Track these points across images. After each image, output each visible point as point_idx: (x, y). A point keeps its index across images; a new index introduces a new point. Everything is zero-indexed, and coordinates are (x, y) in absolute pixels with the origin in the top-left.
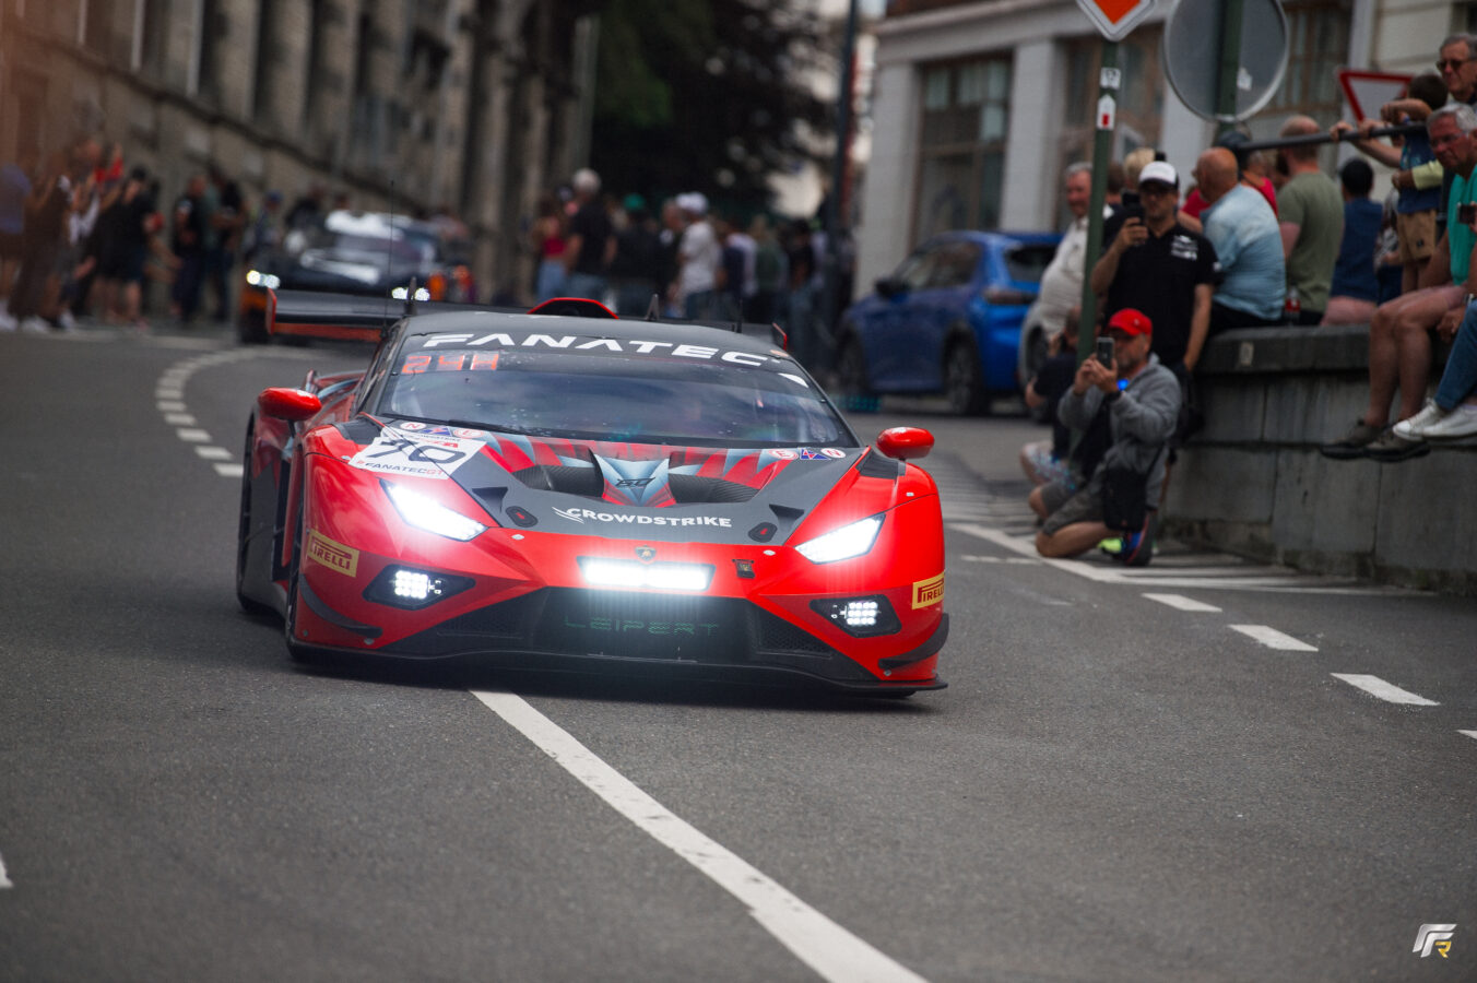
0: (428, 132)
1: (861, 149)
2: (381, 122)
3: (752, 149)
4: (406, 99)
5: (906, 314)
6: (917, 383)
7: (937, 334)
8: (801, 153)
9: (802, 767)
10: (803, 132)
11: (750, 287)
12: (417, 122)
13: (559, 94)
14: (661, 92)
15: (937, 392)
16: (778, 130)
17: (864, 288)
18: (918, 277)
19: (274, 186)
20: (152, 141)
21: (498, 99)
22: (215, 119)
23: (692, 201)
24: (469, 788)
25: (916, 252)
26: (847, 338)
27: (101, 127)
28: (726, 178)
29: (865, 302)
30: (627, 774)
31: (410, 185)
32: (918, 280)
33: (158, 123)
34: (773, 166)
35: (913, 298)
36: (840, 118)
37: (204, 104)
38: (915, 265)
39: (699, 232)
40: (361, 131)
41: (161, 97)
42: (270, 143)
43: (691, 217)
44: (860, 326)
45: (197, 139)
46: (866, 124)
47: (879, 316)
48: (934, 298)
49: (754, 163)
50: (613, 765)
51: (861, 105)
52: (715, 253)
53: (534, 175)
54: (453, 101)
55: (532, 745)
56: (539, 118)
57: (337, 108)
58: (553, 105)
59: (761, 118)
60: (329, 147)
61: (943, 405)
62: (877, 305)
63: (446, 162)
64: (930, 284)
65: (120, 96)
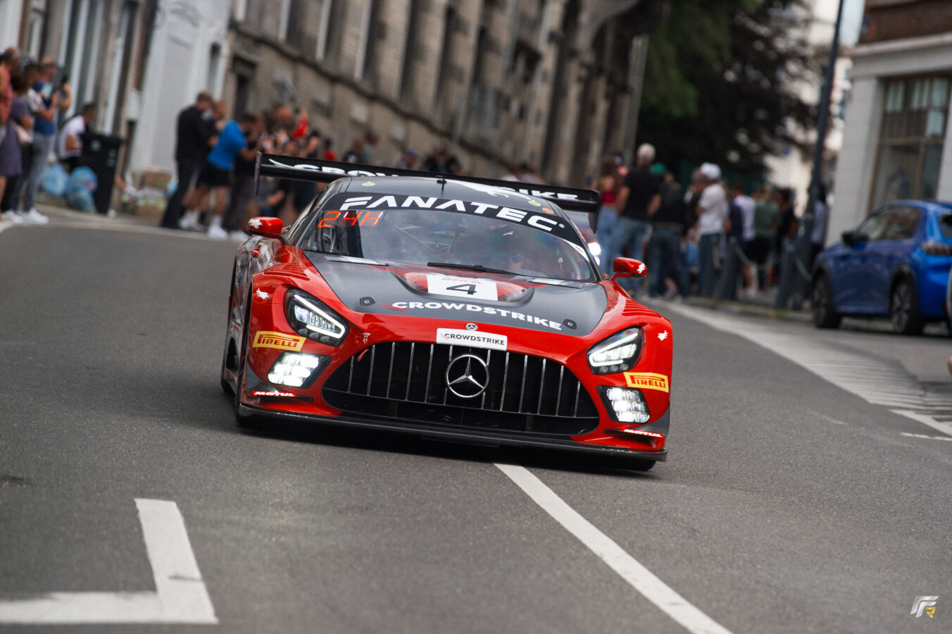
0: (522, 114)
1: (835, 141)
2: (490, 105)
3: (754, 137)
4: (508, 90)
5: (864, 258)
6: (869, 309)
7: (886, 274)
8: (790, 141)
9: (782, 575)
10: (792, 127)
11: (749, 234)
12: (515, 107)
13: (618, 90)
14: (691, 92)
15: (886, 316)
16: (773, 124)
17: (833, 237)
18: (874, 231)
19: (411, 147)
20: (327, 111)
21: (574, 91)
22: (374, 98)
23: (710, 170)
24: (540, 575)
25: (872, 214)
26: (819, 273)
27: (293, 100)
28: (734, 156)
29: (833, 248)
30: (654, 572)
31: (507, 151)
32: (874, 234)
33: (332, 98)
34: (768, 150)
35: (870, 247)
36: (819, 118)
37: (367, 87)
38: (872, 222)
39: (714, 192)
40: (475, 111)
41: (334, 79)
42: (409, 116)
43: (709, 182)
44: (830, 264)
45: (360, 111)
46: (838, 123)
47: (844, 258)
48: (885, 247)
49: (755, 147)
50: (644, 564)
51: (835, 109)
52: (725, 208)
53: (596, 147)
54: (541, 91)
55: (584, 547)
56: (602, 107)
57: (459, 93)
58: (612, 98)
59: (761, 114)
60: (452, 123)
61: (888, 326)
62: (842, 251)
63: (534, 134)
64: (883, 237)
65: (307, 77)
